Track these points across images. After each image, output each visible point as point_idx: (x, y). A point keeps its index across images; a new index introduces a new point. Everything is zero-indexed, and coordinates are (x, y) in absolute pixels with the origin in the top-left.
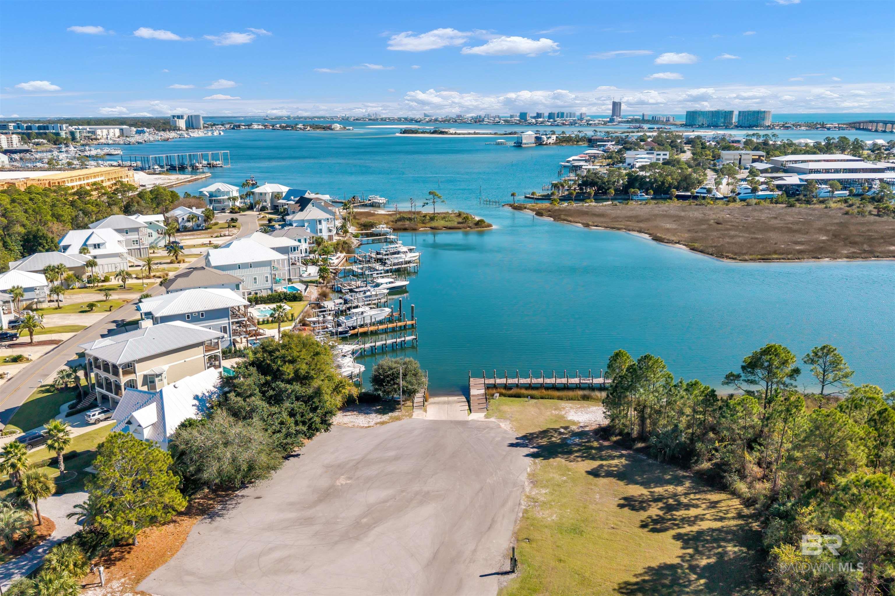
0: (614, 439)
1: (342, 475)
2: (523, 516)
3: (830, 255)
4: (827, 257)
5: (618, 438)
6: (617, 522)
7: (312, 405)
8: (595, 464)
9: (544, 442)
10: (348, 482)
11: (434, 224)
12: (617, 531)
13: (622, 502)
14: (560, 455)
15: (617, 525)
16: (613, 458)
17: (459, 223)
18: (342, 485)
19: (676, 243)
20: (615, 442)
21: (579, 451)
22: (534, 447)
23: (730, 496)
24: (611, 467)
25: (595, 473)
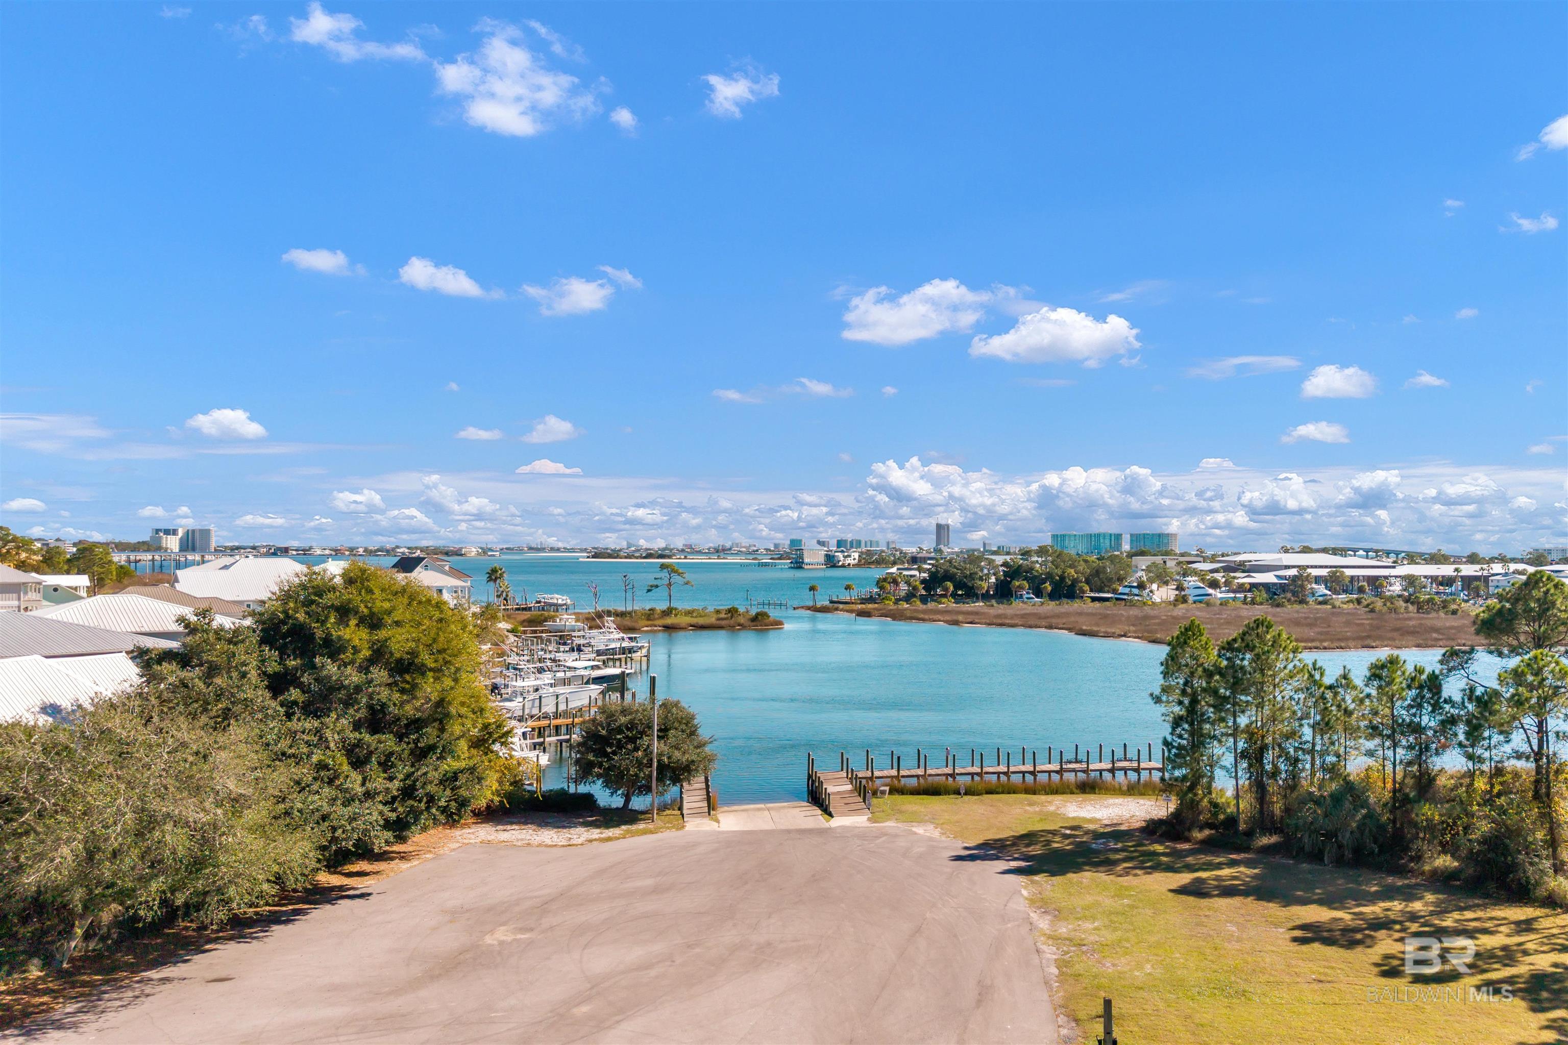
0: (1198, 835)
1: (501, 925)
2: (1061, 974)
3: (1390, 643)
4: (1386, 646)
5: (1207, 832)
6: (1322, 970)
7: (416, 741)
8: (1186, 878)
9: (1036, 850)
10: (519, 936)
11: (669, 621)
12: (1335, 985)
13: (1298, 933)
14: (1087, 868)
15: (1325, 974)
16: (1219, 866)
17: (719, 619)
18: (501, 943)
19: (1122, 636)
20: (1203, 842)
21: (1125, 860)
22: (1015, 859)
23: (1547, 911)
24: (1224, 881)
25: (1196, 890)
